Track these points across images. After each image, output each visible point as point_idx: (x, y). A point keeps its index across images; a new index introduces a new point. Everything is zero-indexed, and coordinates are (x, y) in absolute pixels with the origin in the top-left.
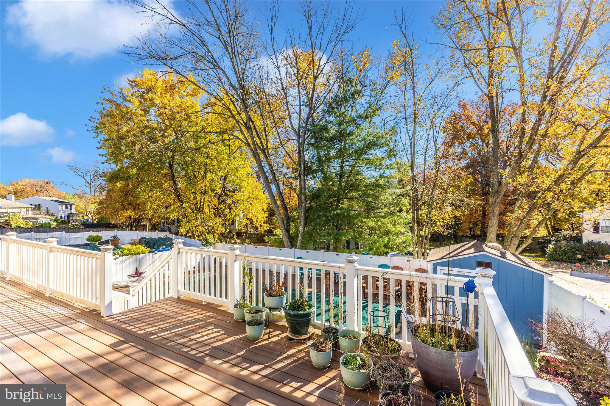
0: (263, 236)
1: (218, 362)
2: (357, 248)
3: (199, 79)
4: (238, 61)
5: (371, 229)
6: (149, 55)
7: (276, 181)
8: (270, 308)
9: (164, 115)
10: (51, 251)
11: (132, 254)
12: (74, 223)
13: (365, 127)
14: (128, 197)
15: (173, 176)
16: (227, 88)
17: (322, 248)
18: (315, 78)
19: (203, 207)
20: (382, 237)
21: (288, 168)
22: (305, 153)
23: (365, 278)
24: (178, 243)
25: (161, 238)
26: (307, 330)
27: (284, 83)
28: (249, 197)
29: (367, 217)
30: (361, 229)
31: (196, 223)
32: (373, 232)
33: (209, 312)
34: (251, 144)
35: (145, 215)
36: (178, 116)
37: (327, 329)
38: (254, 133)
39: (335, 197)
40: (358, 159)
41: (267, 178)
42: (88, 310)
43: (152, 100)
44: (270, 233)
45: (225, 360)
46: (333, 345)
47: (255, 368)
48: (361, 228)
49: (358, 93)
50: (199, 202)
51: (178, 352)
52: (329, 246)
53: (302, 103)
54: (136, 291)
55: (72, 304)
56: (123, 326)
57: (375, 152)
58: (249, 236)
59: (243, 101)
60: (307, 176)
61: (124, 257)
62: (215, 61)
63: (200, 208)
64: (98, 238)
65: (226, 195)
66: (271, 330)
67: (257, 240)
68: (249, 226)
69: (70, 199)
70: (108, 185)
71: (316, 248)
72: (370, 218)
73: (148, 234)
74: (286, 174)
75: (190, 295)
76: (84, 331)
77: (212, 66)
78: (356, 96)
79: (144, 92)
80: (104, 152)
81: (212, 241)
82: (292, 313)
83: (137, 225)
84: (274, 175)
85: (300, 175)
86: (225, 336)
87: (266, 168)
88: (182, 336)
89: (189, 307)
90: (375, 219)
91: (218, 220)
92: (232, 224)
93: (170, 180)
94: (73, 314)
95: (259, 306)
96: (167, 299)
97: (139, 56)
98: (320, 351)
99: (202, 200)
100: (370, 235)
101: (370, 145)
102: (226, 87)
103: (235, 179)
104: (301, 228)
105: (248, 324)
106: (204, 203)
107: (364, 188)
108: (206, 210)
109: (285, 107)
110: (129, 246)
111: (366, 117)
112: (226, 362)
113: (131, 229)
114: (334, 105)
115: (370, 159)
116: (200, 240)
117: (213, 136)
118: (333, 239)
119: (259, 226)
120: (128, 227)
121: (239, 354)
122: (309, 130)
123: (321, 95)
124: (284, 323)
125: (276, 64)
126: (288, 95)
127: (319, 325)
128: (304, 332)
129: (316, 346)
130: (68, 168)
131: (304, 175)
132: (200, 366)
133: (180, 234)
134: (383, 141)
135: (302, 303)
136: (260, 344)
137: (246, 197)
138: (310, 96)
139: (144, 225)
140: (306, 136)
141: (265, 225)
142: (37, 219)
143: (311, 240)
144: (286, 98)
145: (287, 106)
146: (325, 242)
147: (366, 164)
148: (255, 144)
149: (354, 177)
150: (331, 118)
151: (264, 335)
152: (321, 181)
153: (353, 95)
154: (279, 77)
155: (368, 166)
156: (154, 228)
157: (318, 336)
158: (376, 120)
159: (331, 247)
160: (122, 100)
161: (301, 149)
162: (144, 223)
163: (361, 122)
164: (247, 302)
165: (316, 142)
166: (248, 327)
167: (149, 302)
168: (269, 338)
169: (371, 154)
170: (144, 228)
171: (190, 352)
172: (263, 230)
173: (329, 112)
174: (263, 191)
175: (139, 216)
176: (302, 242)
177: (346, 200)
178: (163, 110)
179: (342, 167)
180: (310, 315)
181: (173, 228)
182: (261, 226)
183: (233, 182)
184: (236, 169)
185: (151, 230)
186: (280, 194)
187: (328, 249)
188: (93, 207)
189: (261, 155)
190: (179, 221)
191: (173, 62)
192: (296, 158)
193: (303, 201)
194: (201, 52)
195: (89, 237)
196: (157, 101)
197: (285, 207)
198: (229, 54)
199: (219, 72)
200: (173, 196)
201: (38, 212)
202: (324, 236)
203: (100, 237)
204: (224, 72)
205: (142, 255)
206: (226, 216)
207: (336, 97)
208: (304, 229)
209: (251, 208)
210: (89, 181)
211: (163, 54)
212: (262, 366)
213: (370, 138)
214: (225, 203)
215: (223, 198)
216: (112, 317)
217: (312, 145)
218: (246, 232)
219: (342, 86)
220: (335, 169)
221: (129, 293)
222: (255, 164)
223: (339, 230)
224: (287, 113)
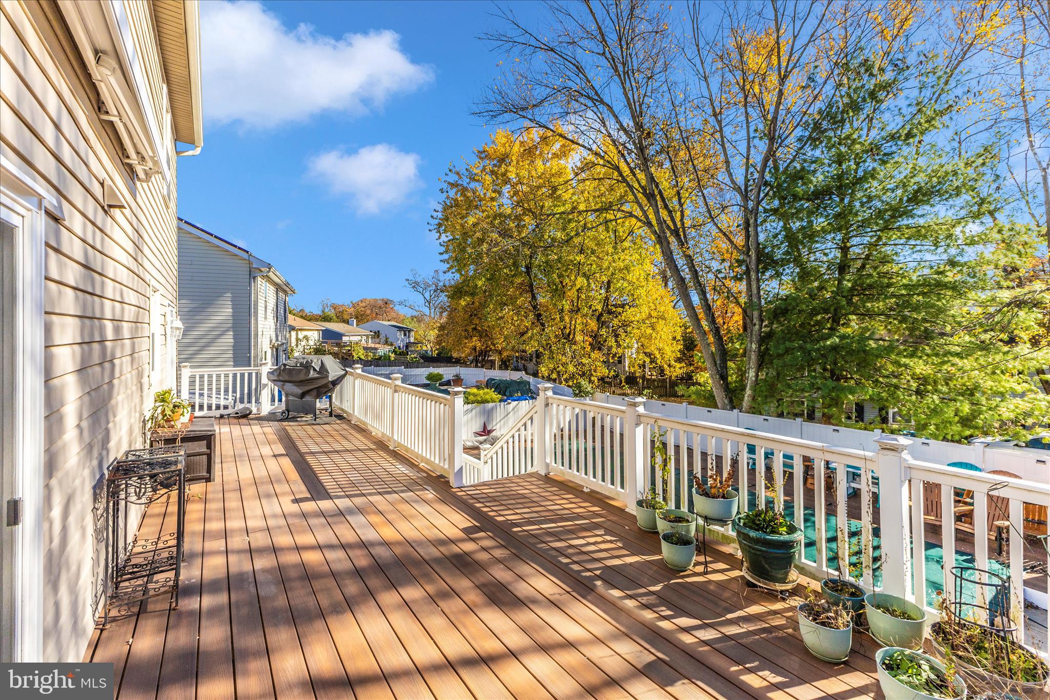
0: (674, 384)
1: (616, 593)
2: (884, 420)
3: (571, 128)
4: (633, 84)
5: (924, 380)
6: (503, 109)
7: (700, 285)
8: (706, 518)
9: (520, 194)
10: (396, 391)
11: (478, 402)
12: (412, 356)
13: (906, 158)
14: (473, 319)
15: (531, 286)
16: (614, 134)
17: (796, 415)
18: (783, 79)
19: (574, 334)
20: (955, 400)
21: (723, 260)
22: (759, 229)
23: (932, 490)
24: (546, 389)
25: (515, 381)
26: (787, 574)
27: (717, 104)
28: (650, 316)
29: (912, 355)
30: (895, 381)
31: (564, 359)
32: (930, 388)
33: (594, 505)
34: (654, 222)
35: (494, 345)
36: (540, 193)
37: (834, 581)
38: (660, 203)
39: (826, 311)
40: (886, 228)
41: (683, 280)
42: (434, 475)
43: (504, 174)
44: (687, 379)
45: (629, 592)
46: (852, 619)
47: (685, 621)
48: (896, 377)
49: (886, 87)
50: (568, 325)
51: (554, 562)
52: (813, 411)
53: (752, 135)
54: (489, 456)
55: (417, 464)
56: (478, 505)
57: (936, 209)
58: (649, 384)
59: (642, 149)
60: (763, 273)
61: (470, 406)
62: (596, 93)
63: (569, 334)
64: (439, 377)
65: (610, 312)
66: (708, 559)
67: (662, 391)
68: (648, 366)
69: (408, 324)
70: (450, 302)
71: (782, 413)
72: (920, 357)
73: (497, 374)
74: (719, 271)
75: (564, 474)
76: (431, 502)
77: (590, 104)
78: (881, 95)
79: (495, 165)
80: (446, 256)
81: (589, 389)
82: (753, 534)
83: (483, 360)
84: (695, 274)
85: (747, 272)
86: (625, 552)
87: (681, 262)
88: (557, 536)
89: (563, 492)
90: (936, 360)
91: (596, 355)
92: (620, 362)
93: (527, 292)
94: (419, 478)
95: (682, 509)
96: (531, 475)
97: (491, 113)
98: (823, 624)
99: (573, 322)
100: (918, 392)
101: (920, 196)
102: (612, 132)
103: (625, 284)
104: (752, 374)
105: (664, 539)
106: (575, 326)
107: (904, 292)
108: (579, 338)
109: (718, 147)
110: (475, 390)
111: (909, 135)
112: (631, 597)
113: (476, 366)
114: (825, 124)
115: (918, 227)
116: (569, 386)
117: (591, 218)
118: (823, 397)
119: (666, 366)
120: (472, 362)
121: (652, 589)
122: (766, 184)
123: (794, 109)
124: (734, 549)
125: (701, 71)
126: (723, 124)
127: (812, 570)
128: (780, 576)
129: (813, 612)
130: (407, 282)
131: (758, 272)
132: (589, 594)
133: (540, 375)
134: (956, 184)
135: (774, 519)
136: (689, 580)
137: (644, 316)
138: (770, 117)
139: (491, 360)
140: (762, 195)
141: (678, 365)
142: (376, 349)
143: (773, 396)
144: (721, 131)
145: (723, 146)
146: (803, 403)
147: (909, 238)
148: (661, 222)
149: (875, 268)
150: (817, 153)
151: (695, 565)
152: (793, 281)
153: (873, 95)
154: (706, 94)
155: (912, 242)
156: (505, 365)
157: (815, 592)
158: (939, 137)
159: (818, 414)
160: (468, 180)
161: (752, 221)
162: (492, 358)
163: (894, 148)
164: (660, 499)
165: (782, 205)
166: (664, 544)
167: (505, 475)
168: (706, 573)
169: (923, 216)
170: (491, 365)
171: (571, 566)
172: (675, 374)
173: (815, 140)
174: (673, 304)
175: (486, 348)
176: (754, 399)
177: (854, 317)
178: (519, 187)
179: (845, 250)
180: (792, 547)
181: (531, 366)
182: (669, 366)
183: (621, 290)
184: (627, 268)
185: (500, 368)
186: (708, 308)
187: (811, 417)
188: (433, 334)
189: (672, 239)
190: (538, 355)
191: (536, 110)
192: (740, 240)
193: (756, 321)
194: (576, 84)
195: (429, 375)
196: (512, 176)
197: (717, 331)
198: (619, 76)
199: (601, 110)
200: (531, 316)
201: (377, 340)
202: (803, 390)
203: (441, 375)
204: (610, 108)
205: (491, 405)
206: (610, 348)
207: (830, 106)
208: (757, 376)
209: (654, 335)
210: (428, 298)
211: (522, 102)
212: (696, 622)
213: (921, 178)
214: (608, 327)
215: (605, 317)
216: (463, 489)
217: (775, 211)
218: (643, 377)
219: (845, 81)
220: (826, 255)
221: (479, 459)
222: (659, 257)
223: (838, 379)
224: (722, 158)
